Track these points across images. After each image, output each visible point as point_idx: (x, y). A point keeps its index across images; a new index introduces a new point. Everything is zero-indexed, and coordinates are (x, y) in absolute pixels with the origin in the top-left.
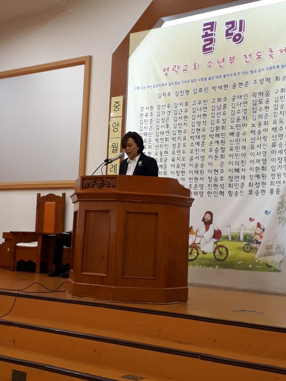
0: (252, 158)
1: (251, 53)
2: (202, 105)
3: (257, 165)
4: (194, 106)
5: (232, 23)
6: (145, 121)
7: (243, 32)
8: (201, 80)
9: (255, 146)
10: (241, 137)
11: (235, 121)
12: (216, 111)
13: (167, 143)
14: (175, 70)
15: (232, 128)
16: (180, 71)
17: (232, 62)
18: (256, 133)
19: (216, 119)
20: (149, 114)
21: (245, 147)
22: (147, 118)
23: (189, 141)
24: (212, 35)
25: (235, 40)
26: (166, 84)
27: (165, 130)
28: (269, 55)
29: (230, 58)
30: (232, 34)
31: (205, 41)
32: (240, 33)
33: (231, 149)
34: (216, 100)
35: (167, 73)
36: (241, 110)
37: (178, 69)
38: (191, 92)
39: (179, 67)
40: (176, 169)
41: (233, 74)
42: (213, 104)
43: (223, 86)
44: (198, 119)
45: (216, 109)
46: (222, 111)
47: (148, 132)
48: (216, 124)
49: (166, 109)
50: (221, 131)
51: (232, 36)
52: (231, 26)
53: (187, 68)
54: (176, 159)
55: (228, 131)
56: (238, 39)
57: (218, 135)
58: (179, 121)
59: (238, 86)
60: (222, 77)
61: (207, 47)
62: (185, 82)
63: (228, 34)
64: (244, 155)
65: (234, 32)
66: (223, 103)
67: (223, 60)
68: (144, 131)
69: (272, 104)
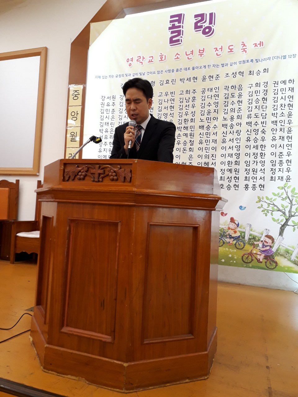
0: (223, 152)
1: (222, 46)
2: (169, 97)
3: (229, 159)
4: (161, 98)
5: (202, 16)
6: (107, 110)
7: (213, 25)
8: (168, 72)
9: (227, 140)
10: (212, 130)
11: (206, 114)
12: (185, 104)
14: (140, 61)
15: (202, 121)
16: (146, 62)
17: (201, 55)
18: (229, 127)
19: (184, 111)
20: (111, 104)
21: (216, 141)
22: (108, 108)
24: (179, 27)
25: (204, 33)
26: (130, 75)
28: (242, 49)
29: (200, 50)
30: (201, 27)
31: (172, 33)
32: (211, 25)
33: (201, 143)
34: (185, 92)
35: (131, 64)
36: (212, 104)
37: (143, 60)
38: (157, 84)
39: (143, 58)
41: (203, 67)
42: (182, 96)
43: (192, 79)
44: (164, 111)
45: (185, 101)
46: (191, 103)
47: (110, 121)
48: (184, 117)
50: (189, 124)
51: (202, 29)
52: (200, 18)
53: (153, 59)
55: (197, 123)
56: (208, 32)
57: (186, 128)
59: (208, 79)
60: (191, 69)
61: (174, 39)
62: (151, 73)
63: (196, 27)
64: (215, 149)
65: (203, 24)
66: (192, 95)
67: (192, 52)
68: (106, 120)
69: (245, 98)
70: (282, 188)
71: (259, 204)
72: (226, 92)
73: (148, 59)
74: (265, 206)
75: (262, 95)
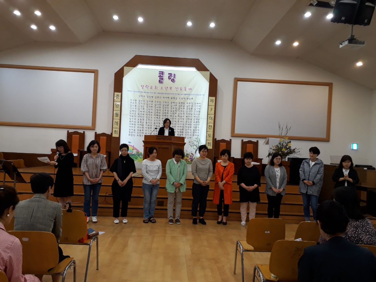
0: (178, 125)
1: (178, 87)
2: (159, 103)
3: (180, 128)
4: (155, 103)
5: (171, 74)
7: (175, 78)
8: (158, 93)
9: (180, 121)
10: (174, 117)
11: (172, 111)
12: (165, 107)
13: (143, 116)
14: (147, 87)
15: (171, 114)
17: (171, 89)
18: (180, 117)
19: (165, 109)
20: (134, 103)
22: (133, 104)
23: (153, 116)
25: (172, 81)
26: (143, 92)
27: (143, 110)
28: (185, 90)
29: (170, 87)
30: (171, 78)
31: (160, 78)
34: (165, 102)
35: (143, 88)
36: (174, 108)
38: (154, 97)
40: (148, 127)
41: (171, 94)
42: (163, 104)
43: (167, 98)
44: (157, 108)
45: (165, 106)
46: (167, 107)
47: (134, 110)
48: (165, 112)
49: (143, 102)
52: (170, 75)
53: (152, 87)
54: (148, 122)
56: (173, 81)
57: (165, 116)
58: (149, 108)
59: (173, 99)
60: (167, 94)
61: (160, 81)
62: (151, 93)
63: (169, 78)
64: (175, 124)
66: (167, 104)
67: (167, 88)
68: (132, 109)
69: (186, 107)
70: (197, 138)
71: (189, 144)
72: (179, 104)
73: (150, 87)
74: (191, 144)
75: (191, 107)
